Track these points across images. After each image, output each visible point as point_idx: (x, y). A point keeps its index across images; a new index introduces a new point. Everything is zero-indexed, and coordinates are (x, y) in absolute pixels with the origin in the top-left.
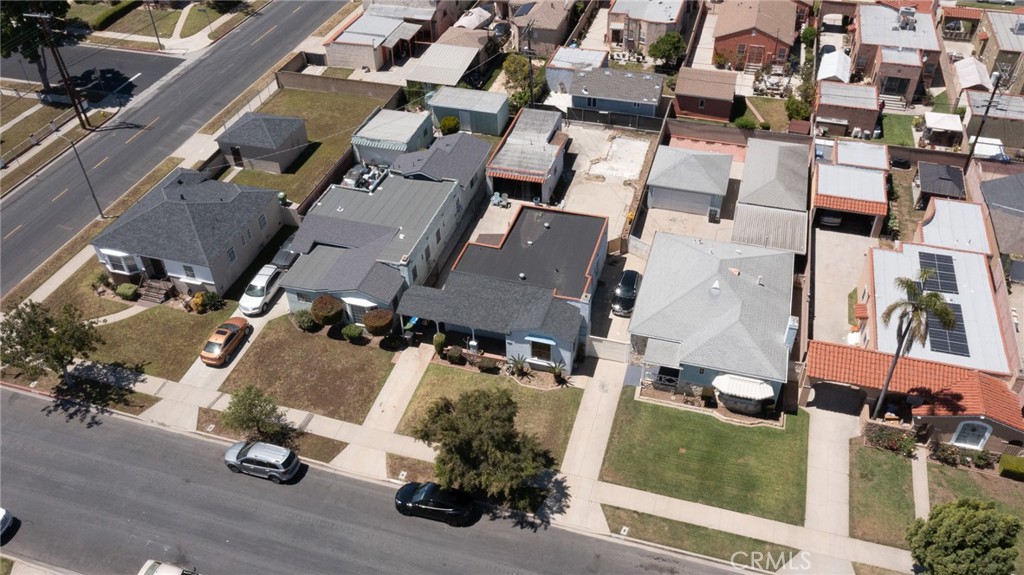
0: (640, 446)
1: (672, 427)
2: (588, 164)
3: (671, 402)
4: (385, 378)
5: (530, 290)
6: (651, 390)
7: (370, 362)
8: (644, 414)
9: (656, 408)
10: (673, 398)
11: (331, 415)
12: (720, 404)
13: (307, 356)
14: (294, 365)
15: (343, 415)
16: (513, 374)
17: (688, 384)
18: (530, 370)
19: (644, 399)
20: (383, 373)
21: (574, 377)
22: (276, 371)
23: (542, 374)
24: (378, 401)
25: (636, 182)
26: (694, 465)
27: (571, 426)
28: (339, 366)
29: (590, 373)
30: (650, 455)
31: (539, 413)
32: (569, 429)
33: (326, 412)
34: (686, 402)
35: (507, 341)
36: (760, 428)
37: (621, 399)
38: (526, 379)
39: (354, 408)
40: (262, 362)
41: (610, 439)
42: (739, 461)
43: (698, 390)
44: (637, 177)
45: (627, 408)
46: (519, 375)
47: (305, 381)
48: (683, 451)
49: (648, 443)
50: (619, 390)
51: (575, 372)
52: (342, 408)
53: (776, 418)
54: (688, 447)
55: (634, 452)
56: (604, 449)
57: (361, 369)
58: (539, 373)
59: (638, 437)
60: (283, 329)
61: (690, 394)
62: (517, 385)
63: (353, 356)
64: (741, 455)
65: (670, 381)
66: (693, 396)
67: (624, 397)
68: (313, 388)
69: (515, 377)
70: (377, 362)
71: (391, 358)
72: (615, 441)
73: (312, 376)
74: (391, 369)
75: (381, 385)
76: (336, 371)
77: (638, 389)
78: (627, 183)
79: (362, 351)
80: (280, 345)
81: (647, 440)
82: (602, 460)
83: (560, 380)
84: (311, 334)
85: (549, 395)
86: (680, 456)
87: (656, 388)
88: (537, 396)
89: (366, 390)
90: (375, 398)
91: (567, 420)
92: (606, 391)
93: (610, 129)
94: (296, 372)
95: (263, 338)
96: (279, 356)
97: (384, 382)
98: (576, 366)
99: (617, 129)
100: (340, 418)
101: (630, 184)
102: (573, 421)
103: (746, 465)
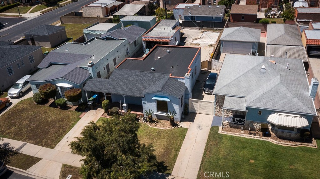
0: (224, 159)
1: (243, 148)
2: (192, 40)
3: (242, 134)
4: (74, 125)
5: (157, 75)
6: (228, 128)
7: (68, 117)
8: (225, 141)
9: (232, 138)
10: (243, 132)
11: (37, 144)
12: (273, 134)
13: (35, 115)
14: (26, 119)
15: (44, 143)
16: (146, 121)
17: (251, 122)
18: (157, 119)
19: (224, 133)
20: (73, 122)
21: (182, 122)
22: (15, 122)
23: (163, 122)
24: (66, 136)
25: (214, 45)
26: (260, 170)
27: (179, 148)
28: (50, 119)
29: (192, 120)
30: (231, 164)
31: (160, 141)
32: (178, 150)
33: (35, 142)
34: (251, 134)
35: (143, 102)
36: (301, 147)
37: (210, 133)
38: (154, 124)
39: (51, 140)
40: (10, 118)
41: (204, 155)
42: (291, 167)
43: (257, 126)
44: (215, 43)
45: (214, 138)
46: (150, 122)
47: (29, 126)
48: (252, 161)
49: (229, 157)
50: (209, 129)
51: (183, 120)
52: (44, 140)
53: (310, 142)
54: (255, 159)
55: (220, 162)
56: (201, 161)
57: (62, 120)
58: (162, 121)
59: (222, 154)
60: (27, 103)
61: (253, 129)
62: (148, 127)
63: (60, 115)
64: (292, 164)
65: (240, 121)
66: (255, 130)
67: (212, 132)
68: (32, 130)
69: (148, 124)
70: (71, 117)
71: (79, 115)
72: (207, 156)
73: (34, 124)
74: (78, 120)
75: (70, 128)
76: (48, 122)
77: (221, 128)
78: (211, 45)
79: (65, 113)
80: (23, 110)
81: (228, 155)
82: (199, 168)
83: (174, 124)
84: (41, 105)
85: (166, 132)
86: (251, 165)
87: (231, 127)
88: (159, 132)
89: (61, 131)
90: (65, 135)
91: (177, 145)
92: (201, 129)
93: (202, 29)
94: (26, 122)
95: (15, 107)
96: (20, 115)
97: (73, 126)
98: (183, 116)
99: (205, 29)
100: (42, 145)
101: (211, 46)
102: (181, 145)
103: (296, 170)
